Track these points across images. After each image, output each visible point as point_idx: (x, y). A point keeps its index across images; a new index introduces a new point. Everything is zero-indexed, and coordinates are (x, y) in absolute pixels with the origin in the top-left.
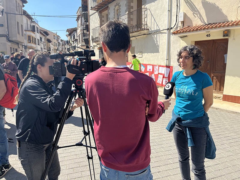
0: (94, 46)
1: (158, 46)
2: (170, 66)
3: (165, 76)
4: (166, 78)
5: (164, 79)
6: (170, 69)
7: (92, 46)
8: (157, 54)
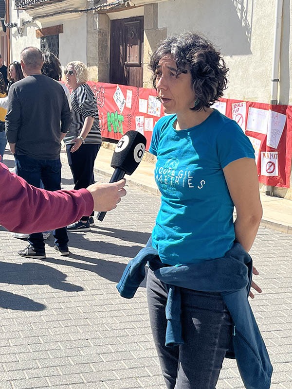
0: (24, 23)
1: (248, 29)
2: (286, 107)
3: (268, 144)
4: (272, 150)
5: (266, 153)
6: (285, 117)
7: (16, 25)
8: (244, 58)
